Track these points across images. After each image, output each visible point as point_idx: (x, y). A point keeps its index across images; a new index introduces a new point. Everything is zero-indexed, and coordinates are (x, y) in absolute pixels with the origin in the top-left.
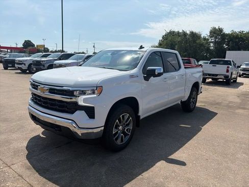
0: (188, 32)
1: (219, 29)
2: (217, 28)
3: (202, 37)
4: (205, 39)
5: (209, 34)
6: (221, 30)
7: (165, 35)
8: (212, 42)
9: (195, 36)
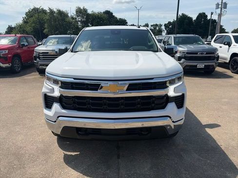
0: (55, 10)
1: (84, 9)
2: (82, 8)
3: (70, 16)
4: (73, 18)
5: (75, 14)
6: (85, 10)
7: (29, 12)
8: (80, 21)
9: (62, 14)
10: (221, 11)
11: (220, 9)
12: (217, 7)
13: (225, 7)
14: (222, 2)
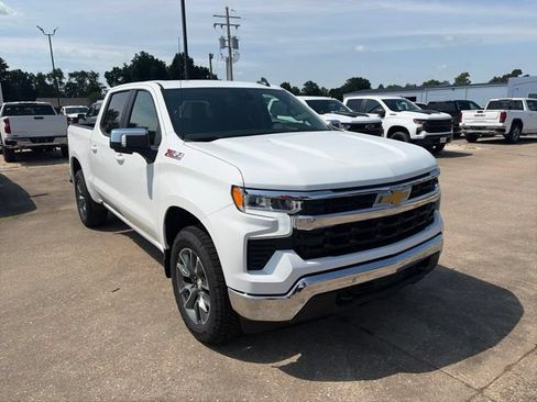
10: (230, 52)
11: (227, 49)
12: (223, 46)
13: (236, 47)
14: (229, 37)
